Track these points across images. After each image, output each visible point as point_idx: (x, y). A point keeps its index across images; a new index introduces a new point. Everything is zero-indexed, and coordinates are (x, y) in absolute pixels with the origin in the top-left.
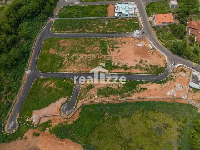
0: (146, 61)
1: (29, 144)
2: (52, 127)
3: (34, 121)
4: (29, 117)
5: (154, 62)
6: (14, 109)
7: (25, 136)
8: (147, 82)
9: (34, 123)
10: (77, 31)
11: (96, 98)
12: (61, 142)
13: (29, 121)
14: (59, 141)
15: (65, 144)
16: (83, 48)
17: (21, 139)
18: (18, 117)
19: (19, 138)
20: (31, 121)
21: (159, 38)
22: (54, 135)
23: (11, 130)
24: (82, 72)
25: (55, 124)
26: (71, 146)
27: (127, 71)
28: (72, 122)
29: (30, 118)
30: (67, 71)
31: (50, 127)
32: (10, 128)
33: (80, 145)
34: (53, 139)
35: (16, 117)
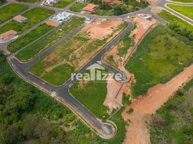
0: (114, 26)
1: (138, 120)
2: (131, 95)
3: (115, 107)
4: (107, 111)
5: (117, 24)
6: (88, 121)
7: (127, 120)
8: (130, 32)
9: (117, 108)
10: (46, 47)
11: (123, 58)
12: (149, 97)
13: (112, 111)
14: (147, 97)
15: (152, 95)
16: (69, 49)
17: (128, 125)
18: (100, 121)
19: (126, 127)
20: (113, 109)
21: (101, 16)
22: (140, 97)
23: (111, 132)
24: (91, 58)
25: (129, 92)
26: (156, 92)
27: (114, 36)
28: (136, 80)
29: (109, 109)
30: (82, 66)
31: (130, 97)
32: (109, 132)
33: (158, 85)
34: (143, 101)
35: (99, 122)
